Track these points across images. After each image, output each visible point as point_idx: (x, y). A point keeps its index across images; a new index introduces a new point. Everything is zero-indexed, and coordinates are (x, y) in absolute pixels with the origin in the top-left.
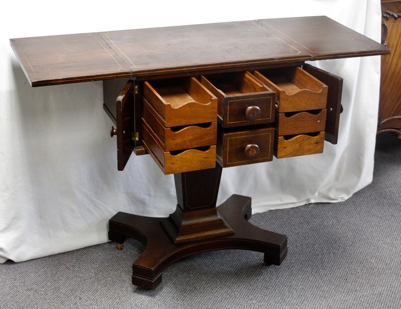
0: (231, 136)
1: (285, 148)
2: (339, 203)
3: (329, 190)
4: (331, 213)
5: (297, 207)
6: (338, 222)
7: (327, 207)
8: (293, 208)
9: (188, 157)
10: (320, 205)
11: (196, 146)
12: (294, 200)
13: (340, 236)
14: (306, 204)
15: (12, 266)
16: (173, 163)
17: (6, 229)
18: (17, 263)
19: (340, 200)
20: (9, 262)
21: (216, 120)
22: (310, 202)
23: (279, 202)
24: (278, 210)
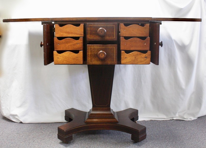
0: (91, 46)
1: (126, 58)
2: (189, 121)
3: (184, 114)
4: (182, 124)
5: (165, 120)
6: (185, 128)
7: (182, 122)
8: (163, 120)
9: (67, 55)
10: (178, 121)
11: (71, 49)
12: (165, 117)
13: (183, 135)
14: (171, 120)
15: (21, 124)
16: (58, 58)
17: (20, 106)
18: (24, 123)
19: (189, 120)
20: (21, 123)
21: (83, 36)
22: (173, 119)
23: (157, 117)
24: (156, 120)
